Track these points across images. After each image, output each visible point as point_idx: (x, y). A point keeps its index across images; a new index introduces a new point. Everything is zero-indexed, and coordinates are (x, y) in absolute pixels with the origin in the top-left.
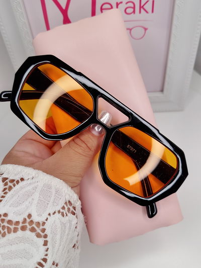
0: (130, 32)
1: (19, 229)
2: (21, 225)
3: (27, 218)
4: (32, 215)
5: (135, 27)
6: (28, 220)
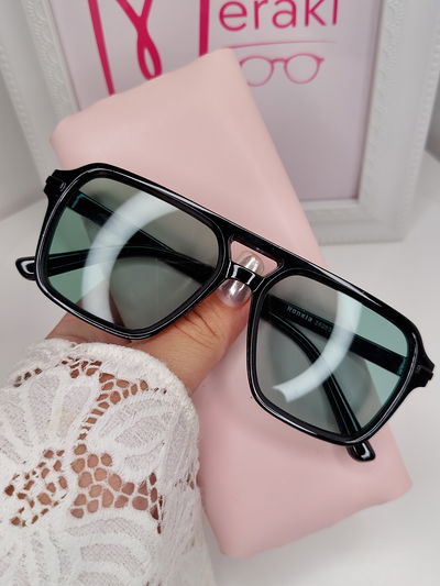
0: (285, 67)
1: (130, 503)
2: (136, 494)
3: (148, 482)
4: (158, 478)
5: (291, 58)
6: (150, 488)
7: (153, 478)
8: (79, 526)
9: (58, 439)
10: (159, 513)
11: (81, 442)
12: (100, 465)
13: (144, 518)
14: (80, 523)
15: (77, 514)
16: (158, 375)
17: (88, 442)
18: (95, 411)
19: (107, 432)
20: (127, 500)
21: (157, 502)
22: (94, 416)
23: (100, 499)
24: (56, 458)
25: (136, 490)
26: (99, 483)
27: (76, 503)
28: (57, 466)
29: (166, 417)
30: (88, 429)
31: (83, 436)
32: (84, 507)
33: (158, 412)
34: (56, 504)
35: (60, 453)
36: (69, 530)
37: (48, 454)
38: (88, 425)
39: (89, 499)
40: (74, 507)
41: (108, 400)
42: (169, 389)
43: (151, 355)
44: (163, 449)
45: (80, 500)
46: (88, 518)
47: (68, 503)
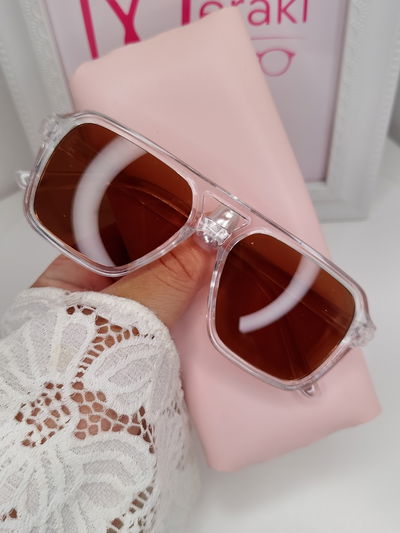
0: (260, 62)
1: (125, 430)
2: (130, 424)
3: (139, 414)
4: (146, 410)
5: (265, 52)
6: (140, 419)
7: (142, 411)
8: (82, 446)
9: (59, 374)
10: (151, 438)
11: (79, 380)
12: (97, 400)
13: (137, 441)
14: (83, 443)
15: (80, 436)
16: (147, 322)
17: (84, 380)
18: (91, 353)
19: (102, 373)
20: (122, 427)
21: (147, 430)
22: (90, 357)
23: (99, 424)
24: (56, 390)
25: (130, 420)
26: (98, 414)
27: (79, 427)
28: (58, 397)
29: (153, 358)
30: (85, 368)
31: (80, 375)
32: (86, 431)
33: (146, 354)
34: (61, 428)
35: (60, 386)
36: (73, 450)
37: (49, 386)
38: (85, 364)
39: (90, 424)
40: (77, 431)
41: (102, 343)
42: (157, 334)
43: (141, 303)
44: (150, 386)
45: (81, 424)
46: (89, 439)
47: (72, 427)
